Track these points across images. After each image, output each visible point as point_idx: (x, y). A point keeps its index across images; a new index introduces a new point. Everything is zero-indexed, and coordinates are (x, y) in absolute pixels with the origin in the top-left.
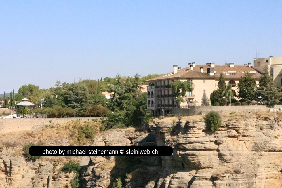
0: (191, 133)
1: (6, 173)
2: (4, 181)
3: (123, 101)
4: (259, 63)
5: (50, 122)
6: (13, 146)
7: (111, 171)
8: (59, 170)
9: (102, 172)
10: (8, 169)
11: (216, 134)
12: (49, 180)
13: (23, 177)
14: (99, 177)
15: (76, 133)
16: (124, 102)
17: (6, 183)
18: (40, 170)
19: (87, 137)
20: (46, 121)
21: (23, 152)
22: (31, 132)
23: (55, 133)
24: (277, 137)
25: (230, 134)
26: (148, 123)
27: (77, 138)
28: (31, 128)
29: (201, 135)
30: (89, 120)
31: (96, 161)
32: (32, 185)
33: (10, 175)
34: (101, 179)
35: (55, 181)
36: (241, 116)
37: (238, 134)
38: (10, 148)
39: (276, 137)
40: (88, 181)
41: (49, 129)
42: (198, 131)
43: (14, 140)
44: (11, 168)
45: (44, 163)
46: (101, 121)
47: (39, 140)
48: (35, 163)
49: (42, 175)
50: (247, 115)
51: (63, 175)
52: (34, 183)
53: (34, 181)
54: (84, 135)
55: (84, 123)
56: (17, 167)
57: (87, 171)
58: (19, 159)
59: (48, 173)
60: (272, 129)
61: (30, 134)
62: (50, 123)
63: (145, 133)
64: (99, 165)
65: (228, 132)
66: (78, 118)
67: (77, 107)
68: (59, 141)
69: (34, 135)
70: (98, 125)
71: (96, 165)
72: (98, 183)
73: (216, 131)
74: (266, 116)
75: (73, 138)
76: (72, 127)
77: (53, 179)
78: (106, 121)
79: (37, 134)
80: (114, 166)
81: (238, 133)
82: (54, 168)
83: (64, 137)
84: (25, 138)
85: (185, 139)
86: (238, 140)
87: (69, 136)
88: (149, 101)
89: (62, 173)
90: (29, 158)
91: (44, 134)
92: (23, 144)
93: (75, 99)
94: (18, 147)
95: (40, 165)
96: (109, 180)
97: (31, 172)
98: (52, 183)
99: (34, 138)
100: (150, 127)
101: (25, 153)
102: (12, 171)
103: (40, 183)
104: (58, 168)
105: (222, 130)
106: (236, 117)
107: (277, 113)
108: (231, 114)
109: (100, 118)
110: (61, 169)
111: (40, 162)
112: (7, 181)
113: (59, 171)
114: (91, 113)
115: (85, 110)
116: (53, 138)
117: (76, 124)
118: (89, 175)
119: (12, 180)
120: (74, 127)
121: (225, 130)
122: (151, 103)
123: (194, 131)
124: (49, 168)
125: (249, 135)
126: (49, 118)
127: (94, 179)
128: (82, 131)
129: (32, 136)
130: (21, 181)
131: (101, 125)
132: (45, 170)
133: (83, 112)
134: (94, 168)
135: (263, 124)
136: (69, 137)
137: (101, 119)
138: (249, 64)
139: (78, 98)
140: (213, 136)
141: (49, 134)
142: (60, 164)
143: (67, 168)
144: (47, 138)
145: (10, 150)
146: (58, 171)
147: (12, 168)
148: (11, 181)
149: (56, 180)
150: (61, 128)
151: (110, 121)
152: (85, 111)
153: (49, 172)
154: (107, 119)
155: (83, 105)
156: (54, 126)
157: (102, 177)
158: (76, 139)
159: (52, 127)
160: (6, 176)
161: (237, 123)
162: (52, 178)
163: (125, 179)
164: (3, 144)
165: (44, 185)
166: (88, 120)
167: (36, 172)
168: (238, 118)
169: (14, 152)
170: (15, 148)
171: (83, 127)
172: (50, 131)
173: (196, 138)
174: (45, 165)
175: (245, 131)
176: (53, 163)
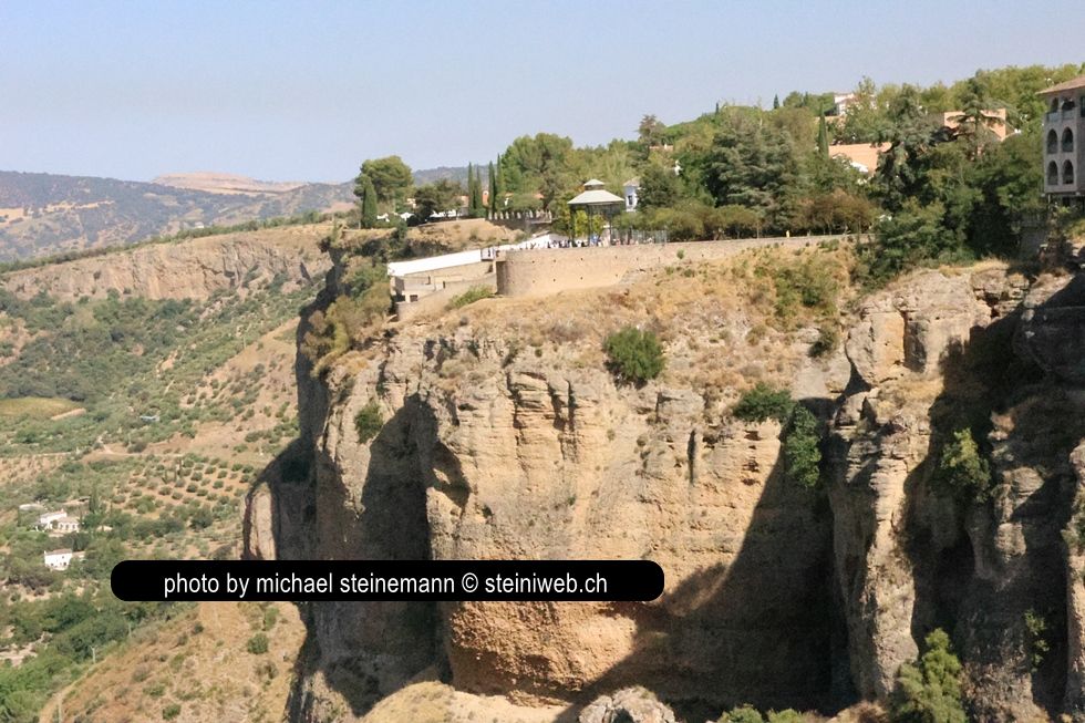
1: (559, 423)
2: (554, 447)
3: (929, 173)
5: (680, 256)
6: (574, 336)
7: (930, 409)
8: (725, 413)
9: (899, 412)
10: (565, 411)
12: (692, 445)
13: (611, 435)
14: (890, 429)
15: (768, 290)
16: (936, 176)
17: (561, 455)
18: (661, 415)
19: (808, 304)
20: (666, 254)
21: (605, 357)
22: (621, 293)
23: (701, 294)
27: (777, 307)
28: (619, 279)
30: (807, 245)
31: (876, 378)
32: (642, 462)
33: (572, 429)
34: (898, 434)
35: (713, 447)
38: (564, 343)
40: (851, 442)
41: (678, 281)
43: (573, 316)
44: (572, 406)
45: (673, 392)
46: (851, 246)
47: (651, 316)
48: (644, 390)
49: (672, 431)
51: (739, 428)
52: (647, 453)
53: (645, 448)
54: (798, 296)
55: (794, 257)
56: (592, 405)
57: (844, 411)
58: (595, 377)
59: (689, 423)
61: (621, 297)
62: (678, 259)
63: (1058, 275)
64: (887, 391)
66: (770, 241)
67: (758, 201)
68: (716, 318)
69: (633, 300)
70: (842, 263)
71: (874, 392)
72: (887, 447)
75: (760, 306)
76: (756, 272)
77: (705, 444)
78: (870, 245)
79: (643, 299)
80: (940, 392)
82: (707, 406)
83: (729, 306)
84: (607, 312)
87: (749, 301)
88: (1053, 166)
89: (735, 424)
90: (623, 375)
91: (664, 296)
92: (601, 331)
93: (748, 175)
94: (587, 339)
95: (662, 399)
96: (927, 437)
97: (634, 419)
98: (704, 456)
99: (632, 312)
100: (1076, 252)
101: (610, 360)
102: (576, 418)
103: (665, 456)
104: (720, 406)
109: (845, 236)
110: (731, 411)
111: (662, 387)
112: (562, 446)
113: (724, 418)
114: (814, 221)
115: (793, 209)
116: (696, 311)
117: (767, 261)
118: (852, 423)
119: (577, 444)
120: (760, 271)
124: (692, 406)
126: (676, 244)
127: (873, 434)
128: (789, 282)
129: (626, 306)
130: (605, 449)
131: (852, 260)
132: (679, 413)
133: (786, 218)
134: (870, 401)
136: (747, 304)
137: (850, 240)
139: (760, 170)
141: (679, 298)
142: (727, 395)
143: (752, 408)
144: (676, 308)
145: (563, 348)
146: (721, 416)
147: (577, 407)
148: (575, 447)
149: (716, 445)
150: (719, 277)
151: (886, 245)
152: (792, 213)
153: (693, 419)
154: (873, 239)
155: (783, 193)
156: (695, 267)
157: (901, 429)
158: (773, 310)
159: (689, 274)
160: (557, 432)
162: (702, 438)
163: (989, 432)
164: (543, 333)
165: (678, 460)
166: (804, 246)
167: (649, 421)
169: (576, 355)
170: (578, 342)
171: (791, 268)
172: (682, 288)
174: (678, 397)
176: (703, 391)
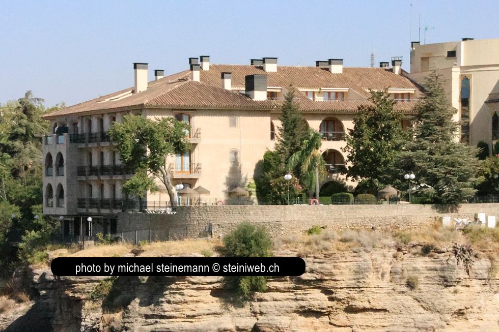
0: (172, 300)
4: (425, 59)
11: (256, 304)
24: (463, 314)
25: (303, 303)
26: (31, 266)
29: (206, 306)
36: (344, 240)
37: (330, 303)
39: (460, 313)
42: (194, 293)
50: (365, 237)
60: (446, 286)
63: (20, 301)
65: (299, 297)
73: (258, 294)
74: (428, 241)
81: (331, 299)
85: (149, 321)
86: (330, 323)
88: (50, 188)
100: (36, 279)
105: (277, 290)
106: (327, 244)
107: (465, 231)
108: (310, 232)
121: (288, 290)
122: (54, 193)
123: (183, 295)
125: (367, 305)
135: (415, 269)
138: (394, 63)
140: (246, 310)
161: (328, 266)
168: (332, 246)
173: (188, 317)
175: (353, 293)
